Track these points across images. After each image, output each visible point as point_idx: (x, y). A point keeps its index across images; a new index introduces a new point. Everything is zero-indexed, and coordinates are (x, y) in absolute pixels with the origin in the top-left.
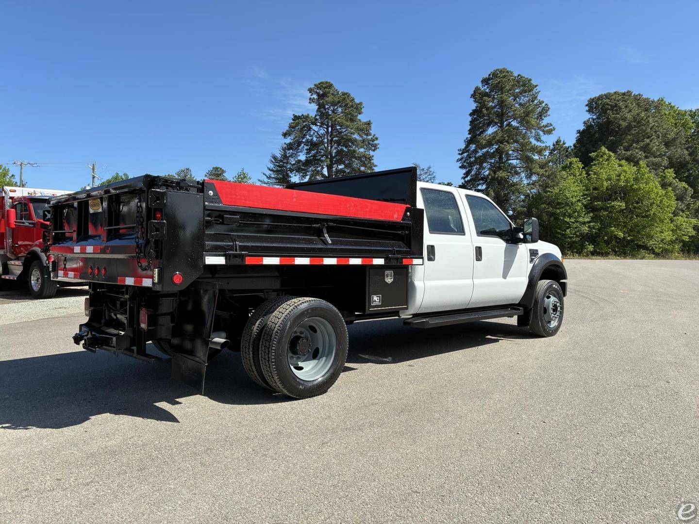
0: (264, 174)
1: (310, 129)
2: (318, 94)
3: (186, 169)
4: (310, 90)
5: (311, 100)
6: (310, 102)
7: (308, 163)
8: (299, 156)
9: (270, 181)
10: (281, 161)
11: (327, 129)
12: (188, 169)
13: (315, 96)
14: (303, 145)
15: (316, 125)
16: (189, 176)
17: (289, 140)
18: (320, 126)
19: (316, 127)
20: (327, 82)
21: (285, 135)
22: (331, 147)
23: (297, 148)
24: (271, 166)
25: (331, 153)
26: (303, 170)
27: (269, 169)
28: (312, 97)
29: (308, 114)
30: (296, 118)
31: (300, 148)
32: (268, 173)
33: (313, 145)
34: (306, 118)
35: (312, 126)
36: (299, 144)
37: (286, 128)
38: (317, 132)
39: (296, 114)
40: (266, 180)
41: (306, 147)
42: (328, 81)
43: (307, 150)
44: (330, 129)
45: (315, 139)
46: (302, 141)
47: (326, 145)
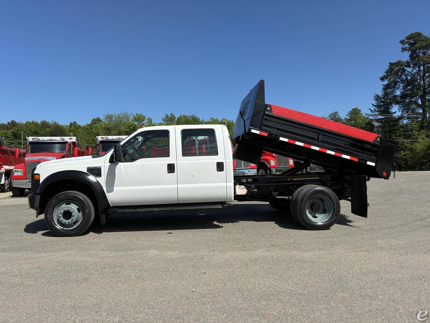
0: (370, 109)
1: (404, 70)
2: (410, 44)
3: (335, 112)
4: (402, 42)
5: (404, 49)
6: (402, 52)
7: (404, 96)
8: (396, 92)
9: (373, 113)
10: (382, 98)
11: (419, 68)
12: (336, 112)
13: (407, 46)
14: (399, 84)
15: (409, 67)
16: (337, 117)
17: (386, 82)
18: (413, 67)
19: (410, 68)
20: (416, 33)
21: (382, 79)
22: (424, 81)
23: (394, 87)
24: (375, 103)
25: (424, 86)
26: (401, 102)
27: (374, 105)
28: (404, 47)
29: (400, 60)
30: (391, 64)
31: (397, 86)
32: (373, 108)
33: (408, 83)
34: (398, 64)
35: (406, 68)
36: (396, 83)
37: (383, 74)
38: (411, 73)
39: (391, 62)
40: (371, 114)
41: (402, 85)
42: (418, 32)
43: (404, 86)
44: (422, 68)
45: (409, 78)
46: (397, 81)
47: (419, 81)
